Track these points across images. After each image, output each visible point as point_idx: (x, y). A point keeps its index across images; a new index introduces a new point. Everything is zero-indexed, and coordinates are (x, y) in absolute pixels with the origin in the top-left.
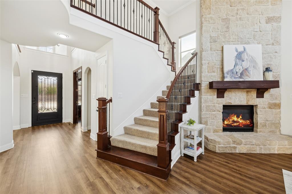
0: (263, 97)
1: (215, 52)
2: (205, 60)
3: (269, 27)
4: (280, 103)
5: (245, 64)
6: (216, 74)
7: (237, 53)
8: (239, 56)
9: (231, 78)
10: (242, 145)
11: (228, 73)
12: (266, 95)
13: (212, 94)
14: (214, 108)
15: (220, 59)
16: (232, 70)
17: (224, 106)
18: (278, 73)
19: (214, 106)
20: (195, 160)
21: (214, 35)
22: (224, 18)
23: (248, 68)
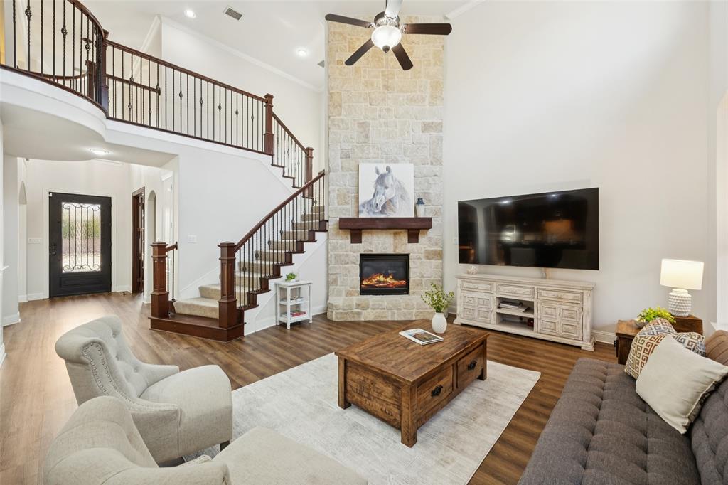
0: (417, 242)
1: (348, 173)
2: (333, 185)
3: (426, 137)
4: (442, 251)
5: (390, 193)
6: (350, 206)
7: (377, 176)
8: (381, 180)
9: (368, 212)
10: (369, 310)
11: (363, 206)
12: (421, 238)
13: (344, 237)
14: (347, 259)
15: (356, 184)
16: (370, 201)
17: (362, 256)
18: (440, 207)
19: (347, 256)
20: (288, 327)
21: (346, 146)
22: (361, 121)
23: (392, 198)
